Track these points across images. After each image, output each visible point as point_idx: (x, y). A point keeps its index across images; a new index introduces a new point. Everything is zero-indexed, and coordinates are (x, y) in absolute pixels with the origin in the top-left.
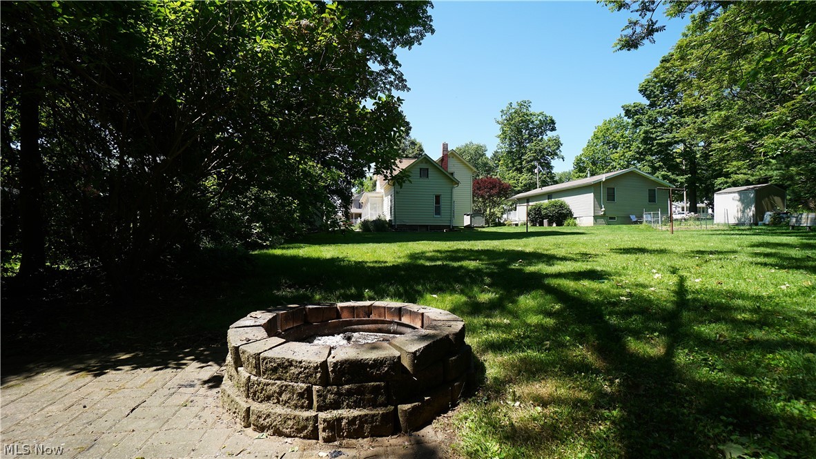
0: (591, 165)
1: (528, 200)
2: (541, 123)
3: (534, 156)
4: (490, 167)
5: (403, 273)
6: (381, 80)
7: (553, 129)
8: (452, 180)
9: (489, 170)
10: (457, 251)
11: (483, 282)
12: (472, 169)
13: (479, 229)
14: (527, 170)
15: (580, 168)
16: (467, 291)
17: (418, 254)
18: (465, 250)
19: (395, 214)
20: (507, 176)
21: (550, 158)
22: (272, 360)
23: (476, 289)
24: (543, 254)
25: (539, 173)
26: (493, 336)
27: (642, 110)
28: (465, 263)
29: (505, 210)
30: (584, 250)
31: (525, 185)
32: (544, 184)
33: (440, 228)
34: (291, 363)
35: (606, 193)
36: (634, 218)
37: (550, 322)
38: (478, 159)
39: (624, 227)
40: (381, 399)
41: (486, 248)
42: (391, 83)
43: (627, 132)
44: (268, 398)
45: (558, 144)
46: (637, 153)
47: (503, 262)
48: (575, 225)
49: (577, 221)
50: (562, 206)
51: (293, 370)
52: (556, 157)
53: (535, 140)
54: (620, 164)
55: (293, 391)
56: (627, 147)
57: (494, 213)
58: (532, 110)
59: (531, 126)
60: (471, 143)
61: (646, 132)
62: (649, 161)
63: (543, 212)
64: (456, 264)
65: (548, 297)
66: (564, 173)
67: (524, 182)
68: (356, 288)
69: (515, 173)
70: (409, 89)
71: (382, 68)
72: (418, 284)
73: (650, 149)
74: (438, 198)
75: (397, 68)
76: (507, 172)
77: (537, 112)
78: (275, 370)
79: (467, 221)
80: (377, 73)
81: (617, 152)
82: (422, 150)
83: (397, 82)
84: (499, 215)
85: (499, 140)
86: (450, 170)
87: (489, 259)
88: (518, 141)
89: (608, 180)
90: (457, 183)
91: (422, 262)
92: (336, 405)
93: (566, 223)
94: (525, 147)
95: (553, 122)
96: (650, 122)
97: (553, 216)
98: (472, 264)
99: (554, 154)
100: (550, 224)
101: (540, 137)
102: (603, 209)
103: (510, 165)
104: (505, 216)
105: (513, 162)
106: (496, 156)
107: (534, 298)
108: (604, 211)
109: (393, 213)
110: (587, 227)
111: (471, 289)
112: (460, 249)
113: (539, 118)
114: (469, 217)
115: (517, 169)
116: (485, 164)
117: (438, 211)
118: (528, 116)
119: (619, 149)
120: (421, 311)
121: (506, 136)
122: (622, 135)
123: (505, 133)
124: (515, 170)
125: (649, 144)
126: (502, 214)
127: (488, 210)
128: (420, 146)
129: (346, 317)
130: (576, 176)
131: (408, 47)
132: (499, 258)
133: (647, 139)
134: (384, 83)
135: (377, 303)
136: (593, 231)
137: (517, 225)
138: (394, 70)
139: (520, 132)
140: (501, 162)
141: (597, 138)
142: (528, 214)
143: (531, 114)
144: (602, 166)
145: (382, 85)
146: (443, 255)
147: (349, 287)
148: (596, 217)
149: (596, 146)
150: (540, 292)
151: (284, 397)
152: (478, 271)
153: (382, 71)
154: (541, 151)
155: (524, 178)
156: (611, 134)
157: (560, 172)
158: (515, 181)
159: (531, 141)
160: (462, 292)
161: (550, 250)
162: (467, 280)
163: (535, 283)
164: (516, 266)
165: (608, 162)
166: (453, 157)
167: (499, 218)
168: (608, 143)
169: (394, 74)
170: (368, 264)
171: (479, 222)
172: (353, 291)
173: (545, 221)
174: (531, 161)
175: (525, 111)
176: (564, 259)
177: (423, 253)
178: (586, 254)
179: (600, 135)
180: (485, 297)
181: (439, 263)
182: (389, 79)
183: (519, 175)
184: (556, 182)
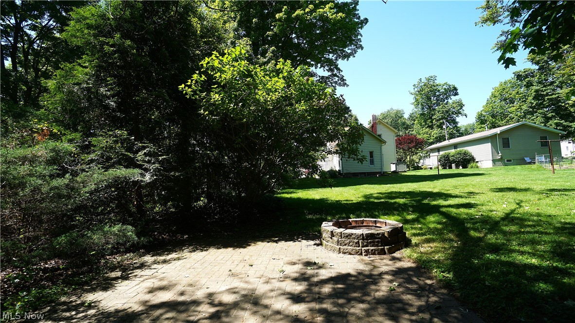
0: (491, 118)
1: (438, 150)
2: (446, 91)
3: (442, 116)
4: (408, 125)
5: (365, 206)
6: (329, 81)
7: (456, 94)
8: (380, 140)
9: (407, 127)
10: (392, 193)
11: (408, 209)
12: (394, 131)
13: (403, 173)
14: (437, 126)
15: (481, 120)
16: (401, 214)
17: (368, 195)
18: (396, 192)
19: (342, 166)
20: (420, 132)
21: (455, 116)
22: (346, 233)
23: (405, 214)
24: (444, 194)
25: (447, 128)
26: (414, 231)
27: (532, 73)
28: (397, 200)
29: (421, 157)
30: (472, 190)
31: (436, 138)
32: (452, 136)
33: (375, 174)
34: (352, 234)
35: (502, 142)
36: (528, 160)
37: (439, 226)
38: (398, 120)
39: (519, 167)
40: (380, 244)
41: (409, 190)
42: (336, 83)
43: (522, 90)
44: (345, 245)
45: (461, 105)
46: (531, 107)
47: (419, 199)
48: (477, 167)
49: (479, 164)
50: (465, 153)
51: (353, 236)
52: (460, 115)
53: (442, 104)
54: (517, 115)
55: (353, 242)
56: (523, 101)
57: (413, 160)
58: (437, 82)
59: (437, 94)
60: (392, 109)
61: (537, 91)
62: (542, 113)
63: (451, 159)
64: (393, 201)
65: (441, 216)
66: (469, 125)
67: (435, 136)
68: (345, 214)
69: (427, 129)
70: (348, 85)
71: (330, 73)
72: (375, 212)
73: (541, 104)
74: (371, 154)
75: (339, 73)
76: (422, 129)
77: (442, 83)
78: (347, 236)
79: (393, 168)
80: (327, 77)
81: (514, 106)
82: (357, 120)
83: (340, 81)
84: (417, 161)
85: (413, 107)
86: (378, 133)
87: (411, 198)
88: (428, 106)
89: (502, 133)
90: (385, 142)
91: (372, 200)
92: (367, 246)
93: (469, 166)
94: (434, 110)
95: (455, 89)
96: (540, 83)
97: (459, 161)
98: (401, 201)
99: (458, 113)
100: (457, 167)
101: (446, 101)
102: (500, 154)
103: (423, 124)
104: (421, 161)
105: (425, 122)
106: (412, 117)
107: (433, 217)
108: (501, 156)
109: (341, 165)
110: (487, 168)
111: (403, 214)
112: (393, 192)
113: (444, 87)
114: (395, 165)
115: (429, 127)
116: (404, 124)
117: (372, 162)
118: (435, 86)
119: (515, 103)
120: (385, 221)
121: (418, 103)
122: (518, 92)
123: (417, 101)
124: (427, 127)
125: (541, 100)
126: (420, 160)
127: (408, 157)
128: (356, 117)
129: (354, 224)
130: (480, 126)
131: (346, 59)
132: (417, 197)
133: (538, 96)
134: (331, 83)
135: (365, 219)
136: (491, 172)
137: (431, 168)
138: (338, 74)
139: (429, 99)
140: (416, 122)
141: (495, 97)
142: (439, 161)
143: (437, 85)
144: (501, 118)
145: (330, 84)
146: (384, 196)
147: (342, 214)
148: (494, 161)
149: (494, 103)
150: (437, 214)
151: (351, 244)
152: (405, 204)
153: (330, 76)
154: (447, 112)
155: (435, 132)
156: (507, 93)
157: (465, 125)
158: (428, 135)
159: (438, 105)
160: (398, 215)
161: (449, 190)
162: (400, 209)
163: (436, 209)
164: (426, 201)
165: (506, 115)
166: (380, 124)
167: (417, 162)
168: (505, 100)
169: (338, 77)
170: (343, 202)
171: (402, 168)
172: (344, 215)
173: (453, 165)
174: (440, 119)
175: (432, 83)
176: (456, 197)
177: (371, 194)
178: (472, 193)
179: (497, 94)
180: (410, 217)
181: (383, 200)
182: (335, 80)
183: (431, 131)
184: (461, 135)
